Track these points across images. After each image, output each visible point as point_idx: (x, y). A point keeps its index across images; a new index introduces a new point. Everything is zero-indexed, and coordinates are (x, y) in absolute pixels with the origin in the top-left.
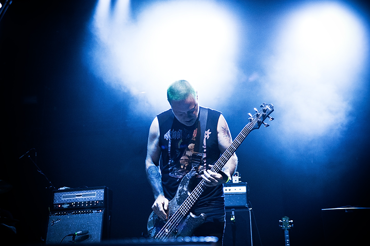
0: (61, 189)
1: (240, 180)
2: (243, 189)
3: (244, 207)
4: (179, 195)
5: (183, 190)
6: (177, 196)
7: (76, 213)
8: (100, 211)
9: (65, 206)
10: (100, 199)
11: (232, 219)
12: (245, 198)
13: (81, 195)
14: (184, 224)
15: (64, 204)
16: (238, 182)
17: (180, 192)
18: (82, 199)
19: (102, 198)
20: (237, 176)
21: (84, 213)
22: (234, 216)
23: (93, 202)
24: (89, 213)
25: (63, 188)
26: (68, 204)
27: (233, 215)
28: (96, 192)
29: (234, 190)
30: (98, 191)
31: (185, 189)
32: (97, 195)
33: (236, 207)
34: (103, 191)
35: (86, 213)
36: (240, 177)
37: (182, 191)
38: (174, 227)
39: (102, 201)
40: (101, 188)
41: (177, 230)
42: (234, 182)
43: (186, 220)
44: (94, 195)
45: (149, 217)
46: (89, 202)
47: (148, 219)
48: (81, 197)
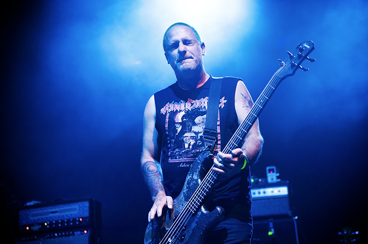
0: (28, 204)
1: (278, 177)
2: (283, 191)
3: (285, 216)
4: (187, 188)
5: (192, 179)
6: (185, 190)
7: (52, 237)
8: (86, 232)
9: (36, 228)
10: (83, 216)
11: (270, 233)
12: (286, 203)
13: (56, 212)
14: (194, 225)
15: (33, 225)
16: (275, 180)
17: (189, 183)
18: (59, 216)
19: (87, 214)
20: (273, 172)
21: (62, 236)
22: (272, 230)
23: (74, 220)
24: (69, 235)
25: (31, 203)
26: (39, 224)
27: (271, 228)
28: (77, 207)
29: (271, 192)
30: (81, 204)
31: (195, 177)
32: (78, 210)
33: (275, 217)
34: (87, 204)
35: (66, 235)
36: (278, 175)
37: (191, 181)
38: (179, 231)
39: (86, 218)
40: (85, 200)
41: (184, 236)
42: (270, 180)
43: (196, 220)
44: (75, 209)
45: (147, 227)
46: (68, 221)
47: (146, 229)
48: (57, 214)
